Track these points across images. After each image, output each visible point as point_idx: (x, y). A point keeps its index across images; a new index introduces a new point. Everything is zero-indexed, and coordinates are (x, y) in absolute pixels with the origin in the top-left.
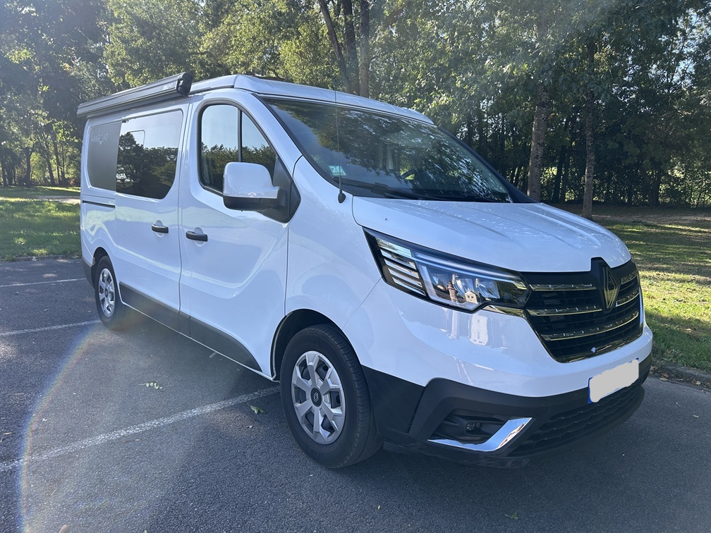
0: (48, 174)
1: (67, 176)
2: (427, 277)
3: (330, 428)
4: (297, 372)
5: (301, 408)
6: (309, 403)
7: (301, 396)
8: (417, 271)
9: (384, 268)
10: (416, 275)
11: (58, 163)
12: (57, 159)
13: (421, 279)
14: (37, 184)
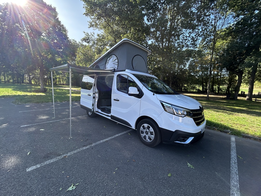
0: (60, 83)
1: (64, 83)
2: (174, 111)
3: (150, 139)
4: (142, 128)
5: (143, 135)
6: (145, 134)
7: (142, 132)
8: (173, 109)
9: (165, 109)
10: (172, 110)
11: (62, 81)
12: (62, 80)
13: (173, 111)
14: (58, 85)
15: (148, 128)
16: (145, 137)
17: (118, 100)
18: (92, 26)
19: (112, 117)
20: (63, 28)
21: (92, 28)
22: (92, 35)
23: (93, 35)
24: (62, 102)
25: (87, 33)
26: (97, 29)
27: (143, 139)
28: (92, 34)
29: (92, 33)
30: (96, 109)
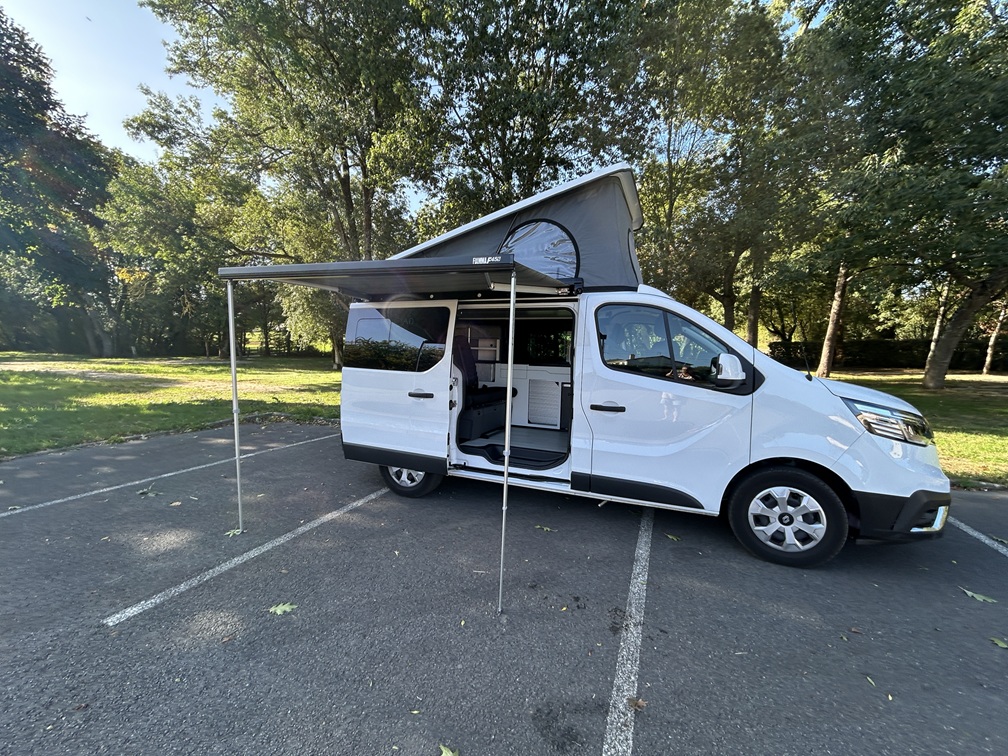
4: (757, 503)
6: (776, 525)
7: (763, 521)
9: (865, 424)
13: (900, 429)
15: (795, 500)
16: (778, 538)
17: (622, 409)
18: (185, 66)
19: (578, 480)
20: (23, 46)
21: (185, 77)
22: (190, 111)
23: (194, 109)
24: (122, 441)
25: (160, 97)
26: (212, 88)
27: (767, 545)
28: (190, 105)
29: (187, 99)
30: (457, 457)
